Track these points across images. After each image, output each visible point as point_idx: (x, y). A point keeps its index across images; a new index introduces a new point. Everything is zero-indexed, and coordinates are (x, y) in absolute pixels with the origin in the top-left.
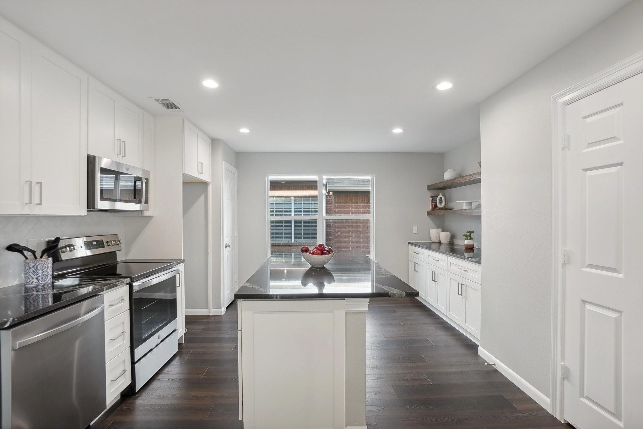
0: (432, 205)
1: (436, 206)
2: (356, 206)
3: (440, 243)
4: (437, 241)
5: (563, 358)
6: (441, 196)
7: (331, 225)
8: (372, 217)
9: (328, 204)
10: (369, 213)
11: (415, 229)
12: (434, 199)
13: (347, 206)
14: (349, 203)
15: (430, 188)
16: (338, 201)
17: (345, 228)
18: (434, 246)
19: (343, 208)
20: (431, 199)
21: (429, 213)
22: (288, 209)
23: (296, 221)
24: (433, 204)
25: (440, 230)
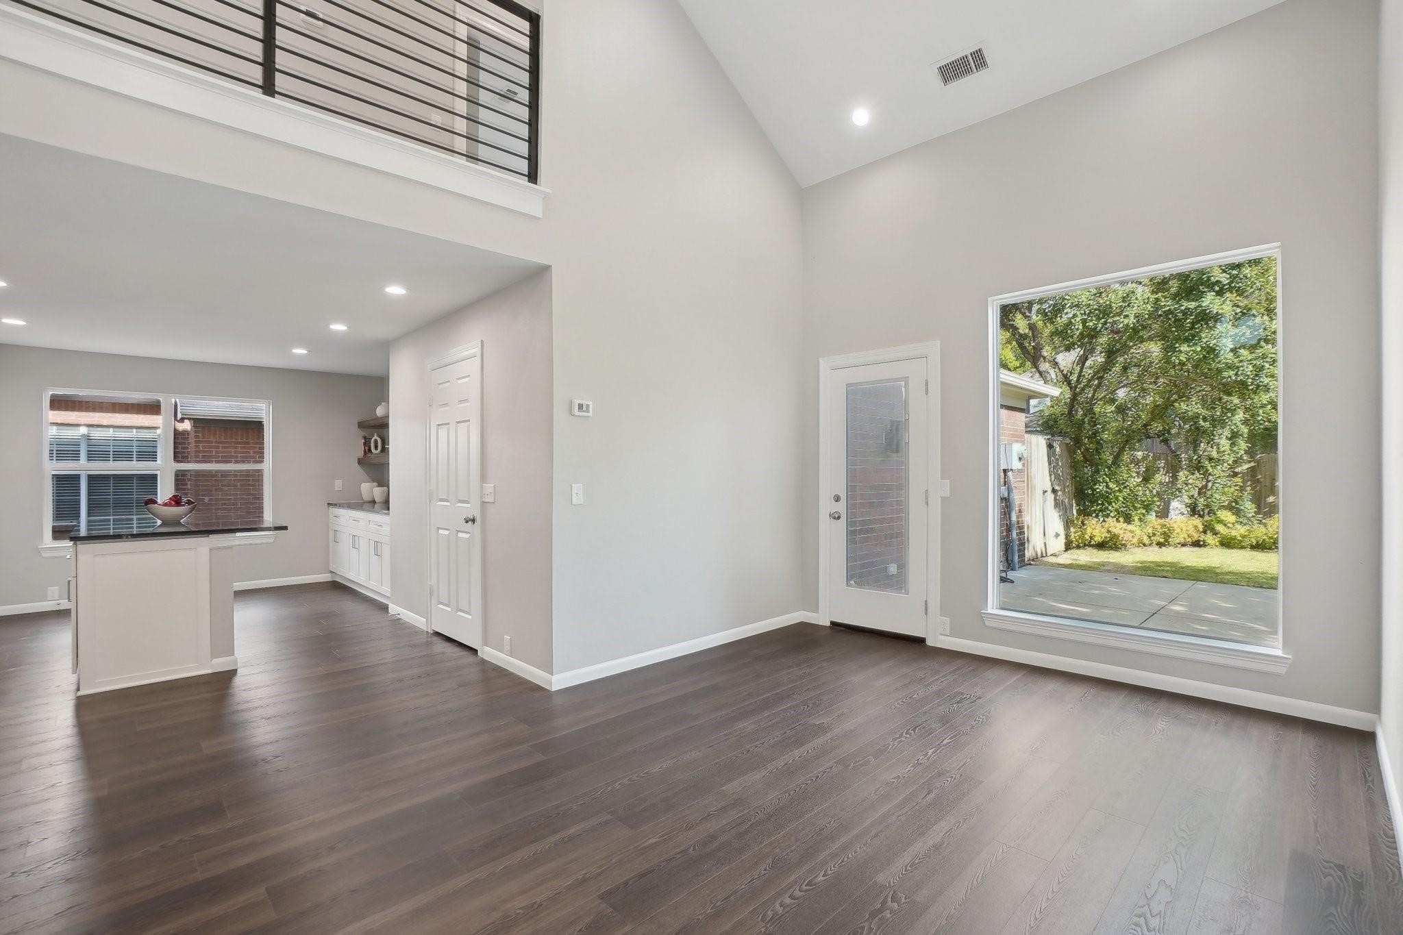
0: (365, 449)
1: (370, 450)
2: (244, 448)
3: (374, 502)
4: (371, 499)
5: (430, 580)
6: (375, 437)
7: (187, 484)
8: (267, 466)
9: (180, 443)
10: (262, 462)
11: (338, 485)
12: (367, 443)
13: (223, 447)
14: (231, 443)
15: (361, 425)
16: (204, 437)
17: (221, 490)
18: (366, 506)
19: (217, 452)
20: (363, 441)
21: (360, 462)
22: (69, 451)
23: (91, 478)
24: (367, 448)
25: (375, 484)
